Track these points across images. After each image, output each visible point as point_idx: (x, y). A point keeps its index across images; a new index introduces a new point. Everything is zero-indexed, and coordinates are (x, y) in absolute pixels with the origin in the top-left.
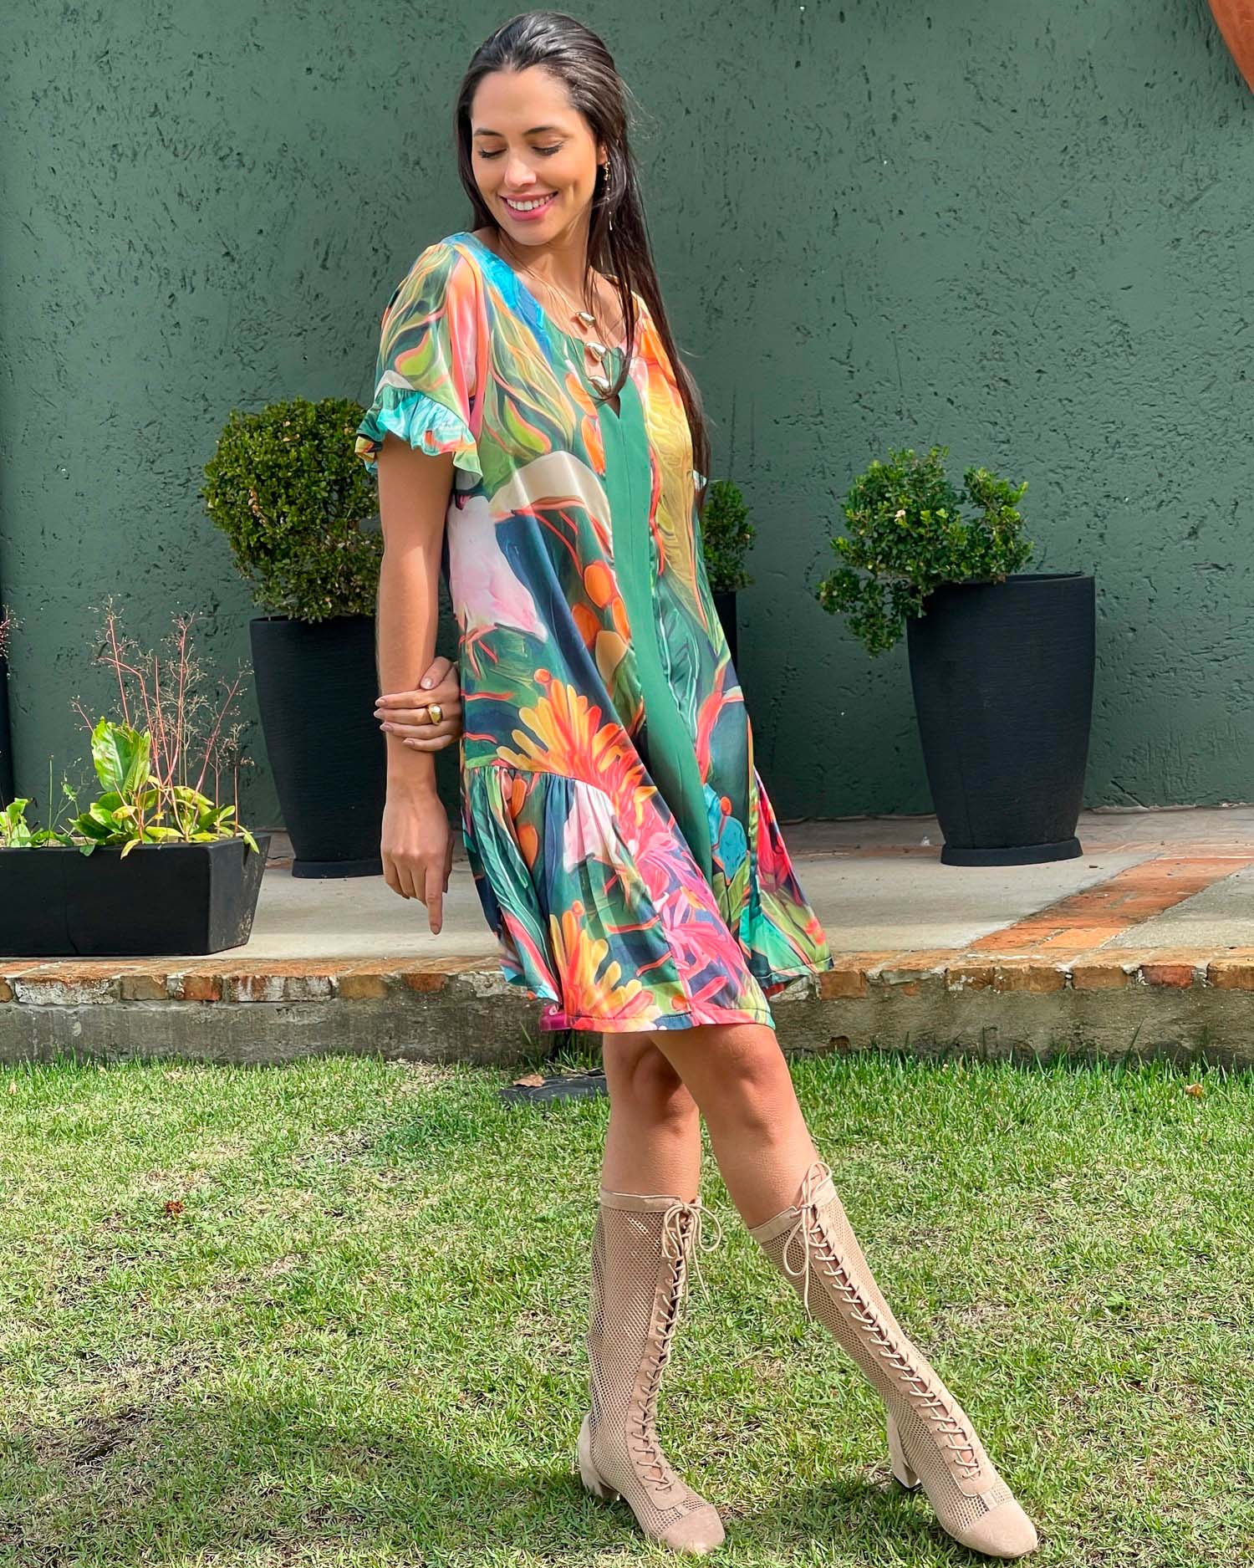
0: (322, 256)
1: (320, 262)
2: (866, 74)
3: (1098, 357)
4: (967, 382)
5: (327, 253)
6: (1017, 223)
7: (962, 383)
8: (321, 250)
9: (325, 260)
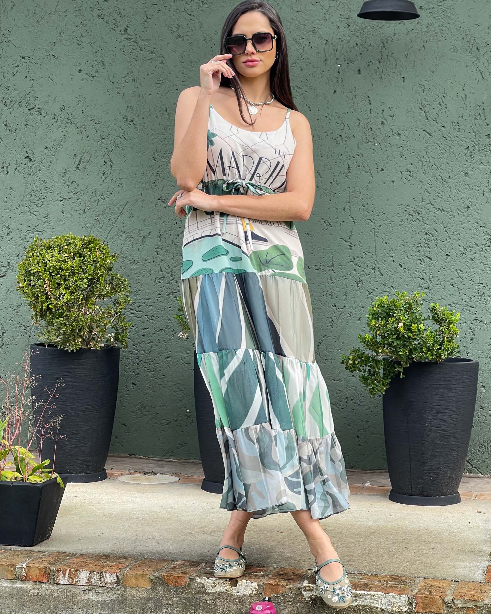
0: (77, 163)
1: (76, 165)
2: (370, 101)
3: (477, 250)
4: (410, 257)
5: (80, 161)
6: (441, 181)
7: (408, 257)
8: (77, 159)
9: (79, 165)
